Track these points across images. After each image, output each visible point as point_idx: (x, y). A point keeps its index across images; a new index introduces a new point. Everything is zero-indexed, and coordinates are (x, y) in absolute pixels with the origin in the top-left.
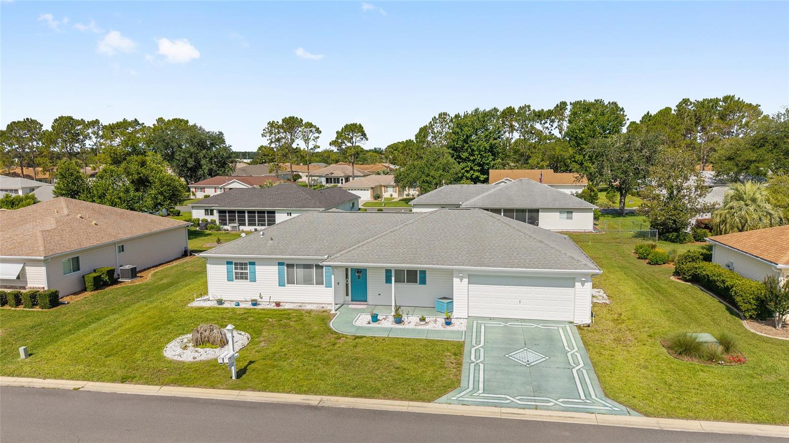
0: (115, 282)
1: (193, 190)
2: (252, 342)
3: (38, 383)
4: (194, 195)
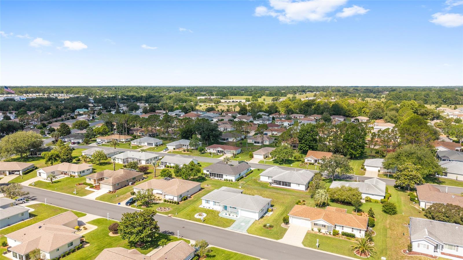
0: (187, 199)
1: (206, 149)
2: (207, 216)
3: (179, 219)
4: (207, 151)
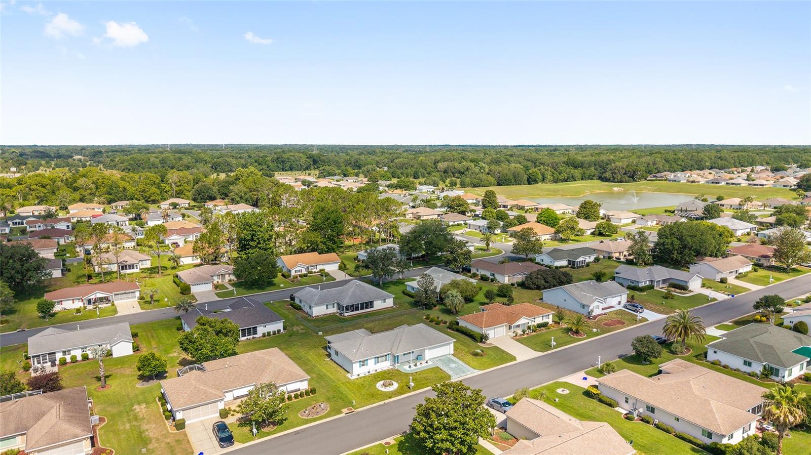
3: (373, 405)
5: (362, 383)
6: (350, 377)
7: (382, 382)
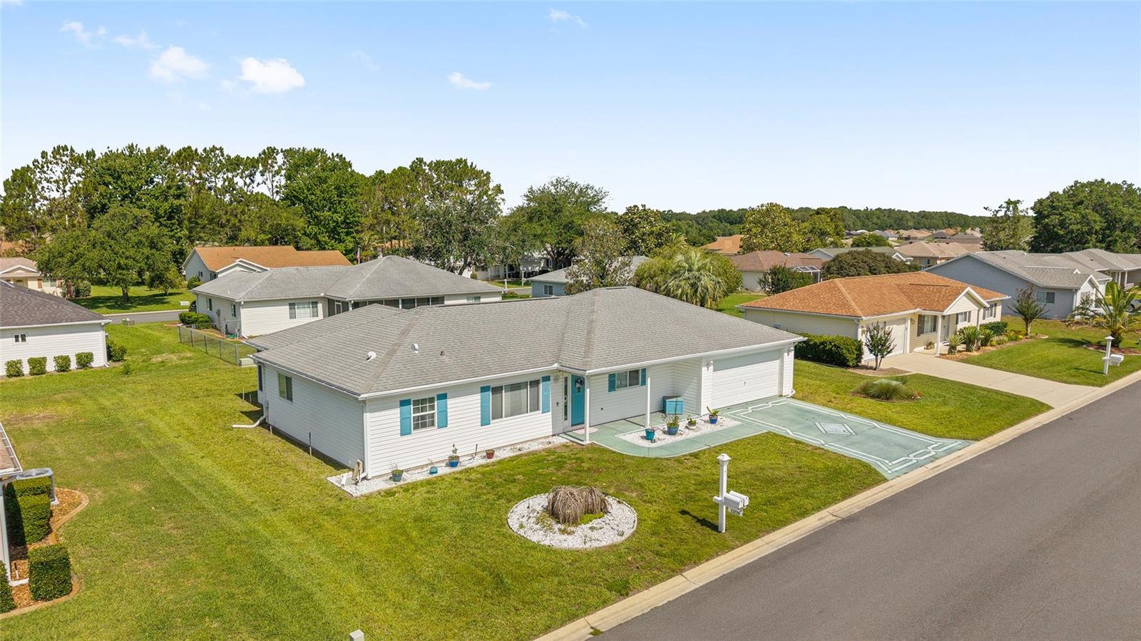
5: (421, 511)
6: (350, 489)
7: (540, 502)
